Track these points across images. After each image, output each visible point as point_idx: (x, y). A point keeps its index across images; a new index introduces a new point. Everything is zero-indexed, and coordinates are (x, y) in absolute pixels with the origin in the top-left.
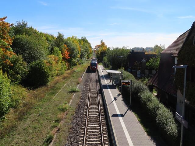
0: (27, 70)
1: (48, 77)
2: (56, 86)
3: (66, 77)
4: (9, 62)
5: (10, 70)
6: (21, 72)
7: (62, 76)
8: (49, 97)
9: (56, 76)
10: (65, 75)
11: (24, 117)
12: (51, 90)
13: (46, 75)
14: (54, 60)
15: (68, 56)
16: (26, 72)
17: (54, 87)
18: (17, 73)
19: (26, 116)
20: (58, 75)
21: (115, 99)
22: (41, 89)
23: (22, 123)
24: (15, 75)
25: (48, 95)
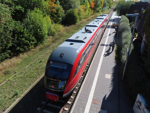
0: (64, 15)
1: (77, 19)
2: (81, 25)
3: (89, 19)
4: (54, 10)
5: (55, 15)
6: (60, 16)
7: (87, 19)
8: (74, 31)
9: (84, 19)
10: (89, 18)
11: (56, 41)
12: (77, 27)
13: (75, 18)
14: (83, 9)
15: (94, 6)
16: (63, 16)
17: (79, 25)
18: (59, 17)
19: (57, 41)
20: (85, 18)
21: (110, 35)
22: (71, 26)
23: (54, 44)
24: (57, 18)
25: (74, 30)
